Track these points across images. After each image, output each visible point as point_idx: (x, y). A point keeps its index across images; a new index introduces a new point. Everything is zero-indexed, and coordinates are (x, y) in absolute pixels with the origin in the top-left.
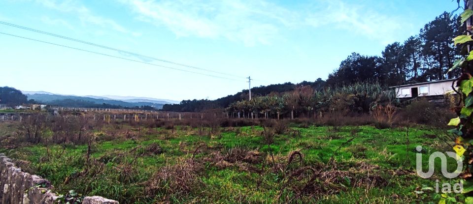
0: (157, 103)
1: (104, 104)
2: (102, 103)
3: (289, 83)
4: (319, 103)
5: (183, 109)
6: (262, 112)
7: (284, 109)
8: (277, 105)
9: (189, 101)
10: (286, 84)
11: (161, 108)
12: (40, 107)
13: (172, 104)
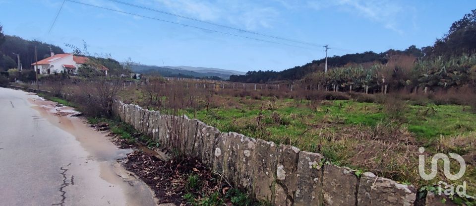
0: (225, 74)
1: (180, 74)
2: (178, 73)
3: (371, 53)
4: (424, 76)
5: (248, 80)
6: (343, 86)
7: (373, 82)
8: (363, 77)
9: (255, 72)
10: (366, 53)
11: (229, 78)
12: (136, 75)
13: (238, 75)
